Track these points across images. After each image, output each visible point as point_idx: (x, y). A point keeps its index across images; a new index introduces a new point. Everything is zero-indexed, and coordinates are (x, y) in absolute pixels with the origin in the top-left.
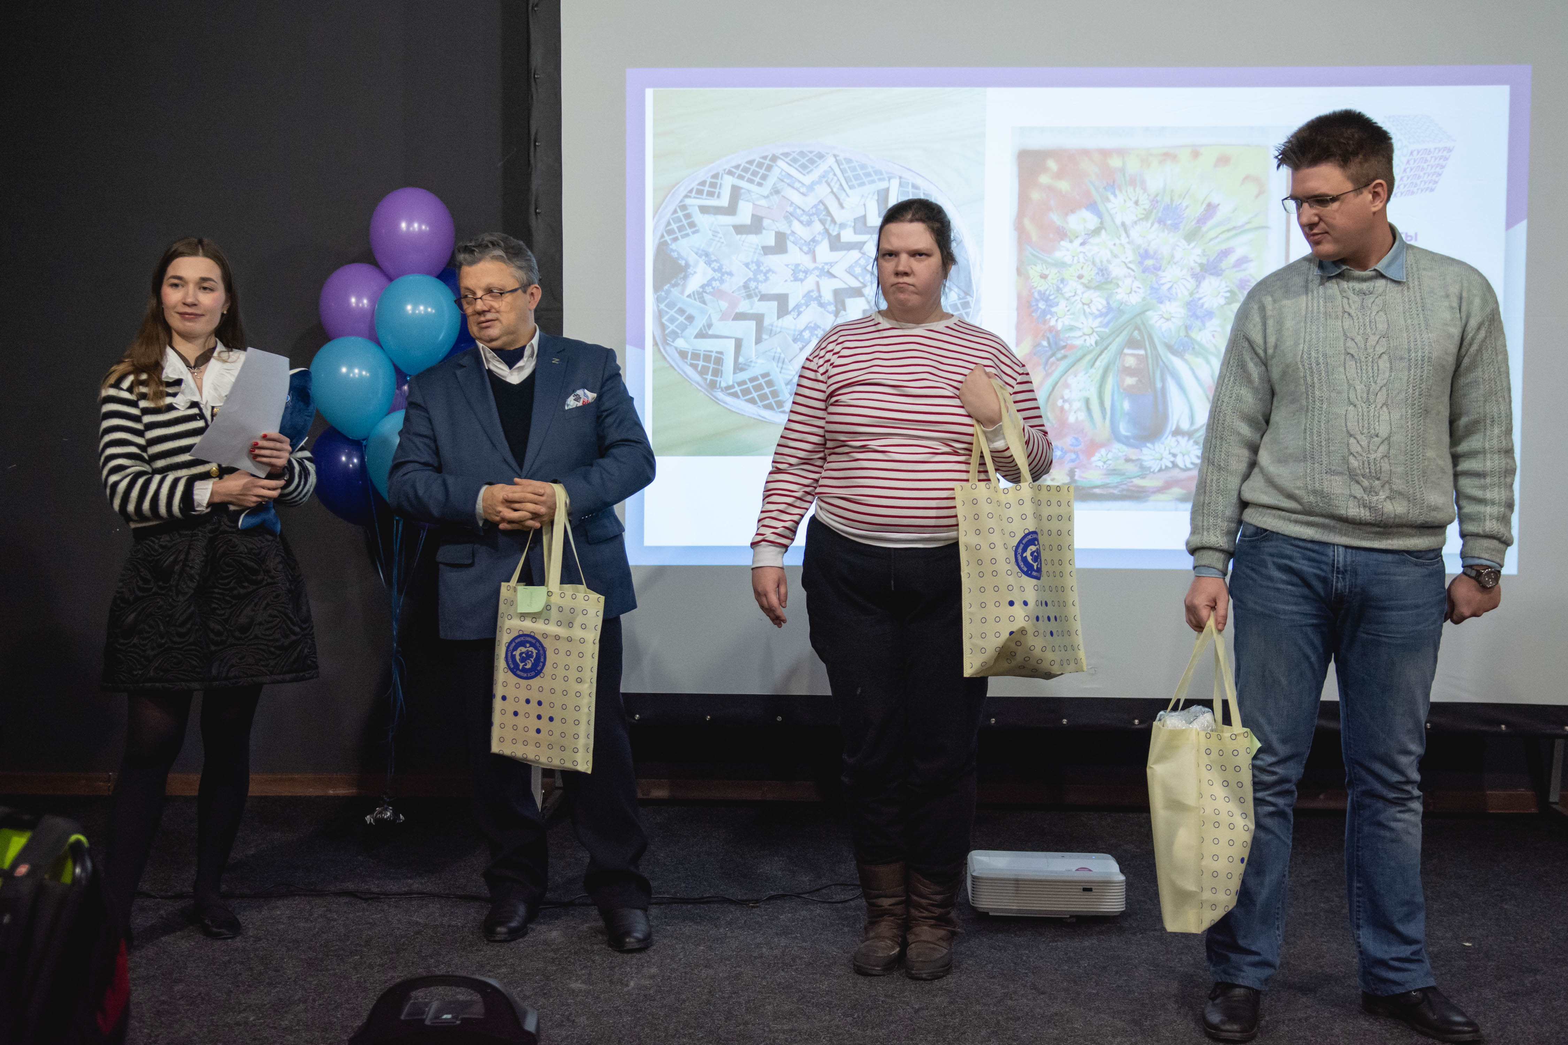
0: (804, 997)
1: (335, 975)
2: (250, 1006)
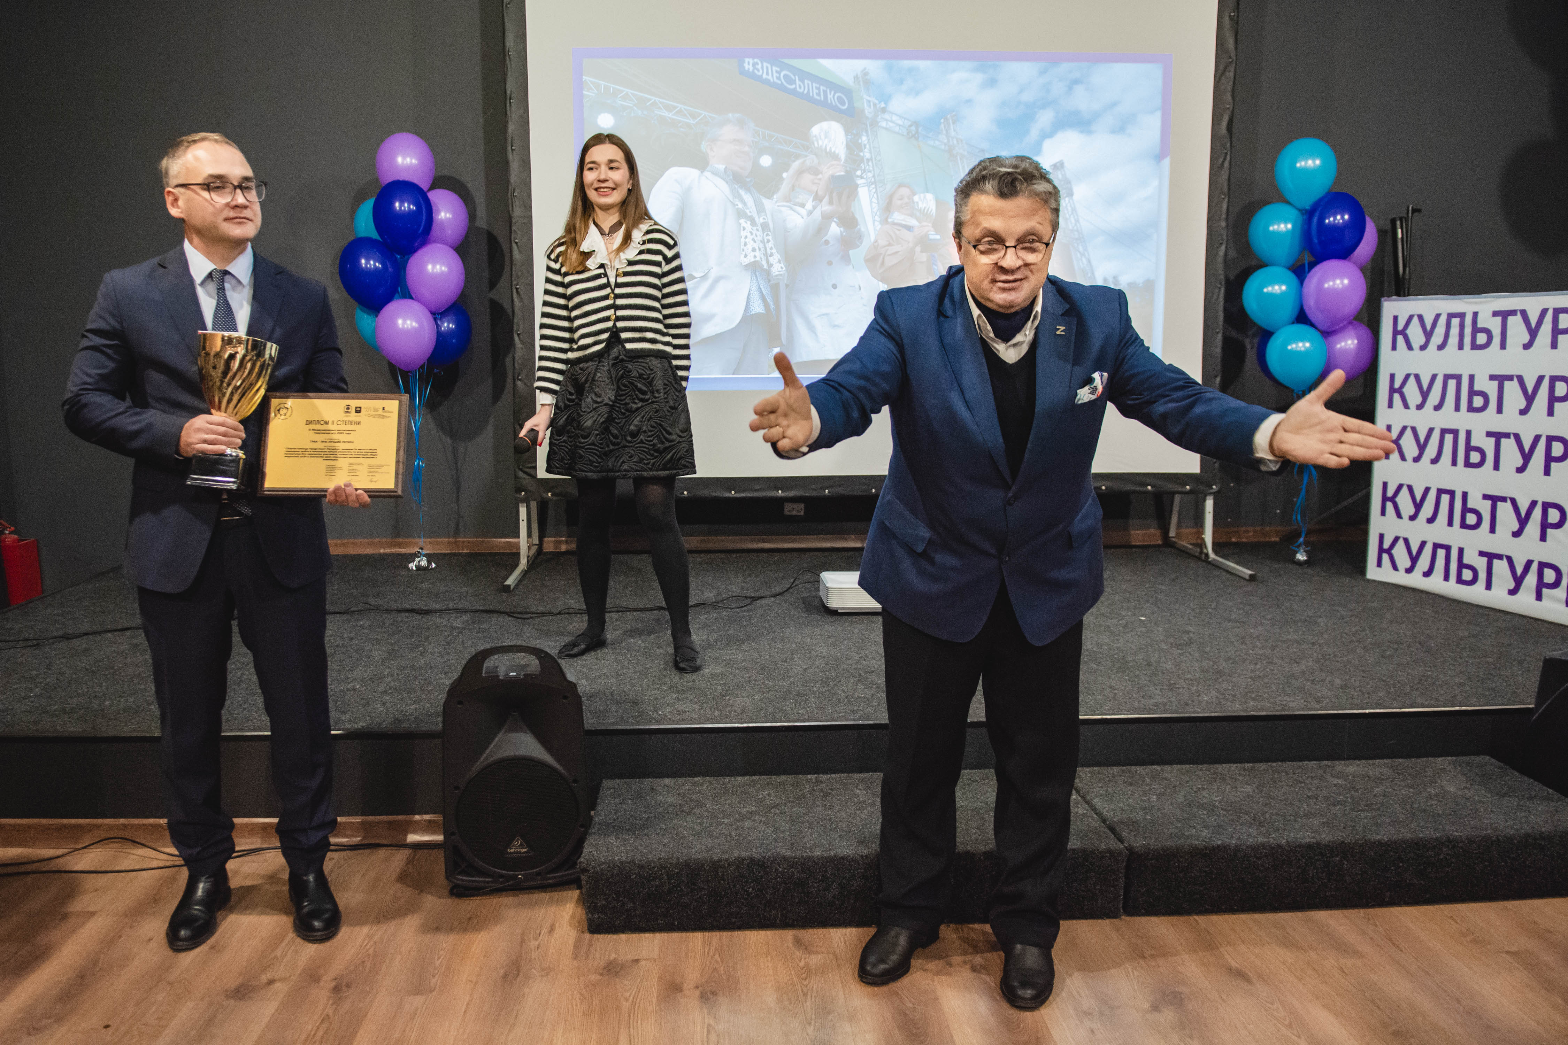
0: (728, 664)
1: (408, 659)
2: (355, 679)
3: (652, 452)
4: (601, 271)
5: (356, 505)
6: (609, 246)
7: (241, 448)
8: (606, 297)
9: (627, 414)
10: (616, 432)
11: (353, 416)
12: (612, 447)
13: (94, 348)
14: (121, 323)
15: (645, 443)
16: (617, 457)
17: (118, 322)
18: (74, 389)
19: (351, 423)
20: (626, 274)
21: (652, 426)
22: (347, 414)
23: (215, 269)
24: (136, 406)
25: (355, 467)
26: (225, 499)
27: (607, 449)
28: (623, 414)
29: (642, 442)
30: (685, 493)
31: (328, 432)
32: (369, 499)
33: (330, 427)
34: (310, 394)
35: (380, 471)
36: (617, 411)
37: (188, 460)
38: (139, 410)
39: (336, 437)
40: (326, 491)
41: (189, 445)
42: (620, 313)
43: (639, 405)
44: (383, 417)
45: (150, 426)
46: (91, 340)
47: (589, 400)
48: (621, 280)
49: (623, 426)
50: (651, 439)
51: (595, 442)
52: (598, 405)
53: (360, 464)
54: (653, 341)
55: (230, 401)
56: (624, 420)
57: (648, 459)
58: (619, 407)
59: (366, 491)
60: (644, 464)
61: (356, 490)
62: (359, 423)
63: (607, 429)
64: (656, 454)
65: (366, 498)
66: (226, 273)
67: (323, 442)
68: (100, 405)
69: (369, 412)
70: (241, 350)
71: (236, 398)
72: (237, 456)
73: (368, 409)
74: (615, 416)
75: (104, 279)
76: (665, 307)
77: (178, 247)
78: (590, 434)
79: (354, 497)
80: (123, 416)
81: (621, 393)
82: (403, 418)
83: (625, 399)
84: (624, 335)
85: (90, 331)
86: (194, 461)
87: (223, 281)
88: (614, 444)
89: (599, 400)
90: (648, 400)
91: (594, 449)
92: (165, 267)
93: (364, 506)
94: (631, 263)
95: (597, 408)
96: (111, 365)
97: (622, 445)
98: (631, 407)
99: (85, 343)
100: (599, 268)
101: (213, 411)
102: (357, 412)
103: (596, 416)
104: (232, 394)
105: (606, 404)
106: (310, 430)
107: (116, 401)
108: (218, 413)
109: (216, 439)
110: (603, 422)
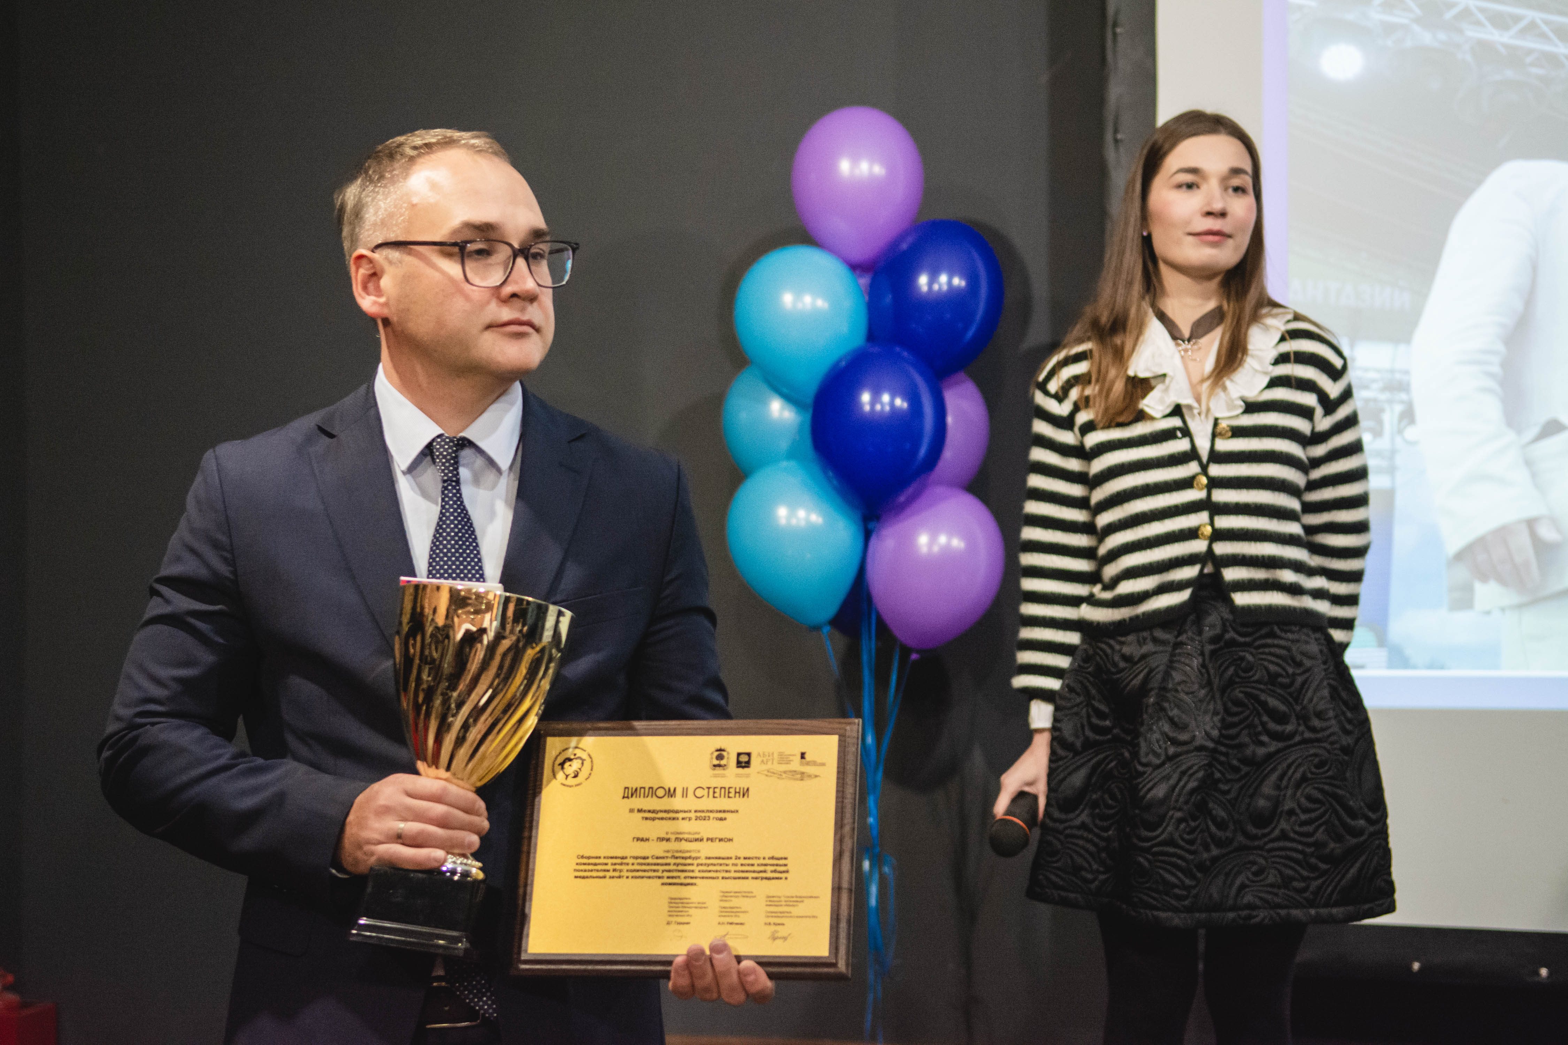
3: (1313, 860)
4: (1176, 422)
5: (740, 997)
6: (1191, 364)
7: (476, 856)
8: (1186, 484)
9: (1245, 769)
10: (1223, 814)
11: (732, 776)
12: (1215, 852)
13: (173, 620)
14: (231, 562)
15: (1293, 840)
16: (1227, 875)
17: (225, 560)
18: (127, 713)
19: (727, 792)
20: (1238, 432)
21: (1309, 798)
22: (719, 771)
23: (439, 436)
24: (256, 754)
25: (735, 902)
26: (439, 979)
27: (1205, 855)
28: (1236, 770)
29: (1284, 836)
30: (1544, 972)
31: (671, 815)
32: (769, 984)
33: (677, 803)
34: (637, 724)
35: (796, 911)
36: (1221, 763)
37: (359, 880)
38: (260, 761)
39: (686, 827)
40: (670, 963)
41: (359, 846)
42: (1225, 522)
43: (1273, 746)
44: (803, 776)
45: (280, 798)
46: (168, 601)
47: (1156, 735)
48: (1224, 445)
49: (1236, 799)
50: (1309, 829)
51: (1176, 836)
52: (1179, 749)
53: (748, 895)
54: (1294, 590)
55: (460, 741)
56: (1237, 786)
57: (1304, 879)
58: (1226, 755)
59: (764, 963)
60: (1296, 890)
61: (739, 959)
62: (745, 793)
63: (1202, 809)
64: (1323, 866)
65: (763, 981)
66: (465, 443)
67: (661, 839)
68: (181, 751)
69: (769, 766)
70: (490, 622)
71: (474, 734)
72: (466, 874)
73: (766, 757)
74: (1218, 775)
75: (203, 463)
76: (1310, 508)
77: (363, 389)
78: (1162, 818)
79: (735, 977)
80: (223, 775)
81: (1230, 719)
82: (849, 779)
83: (1238, 735)
84: (1231, 574)
85: (168, 581)
86: (370, 885)
87: (456, 464)
88: (1219, 843)
89: (1184, 737)
90: (1291, 736)
91: (1174, 855)
92: (331, 436)
93: (758, 998)
94: (1251, 407)
95: (1176, 755)
96: (208, 658)
97: (1235, 844)
98: (1254, 753)
99: (156, 607)
100: (1171, 414)
101: (421, 765)
102: (739, 764)
103: (1175, 776)
104: (466, 727)
105: (1201, 748)
106: (632, 811)
107: (214, 739)
108: (432, 771)
109: (421, 833)
110: (1193, 791)
